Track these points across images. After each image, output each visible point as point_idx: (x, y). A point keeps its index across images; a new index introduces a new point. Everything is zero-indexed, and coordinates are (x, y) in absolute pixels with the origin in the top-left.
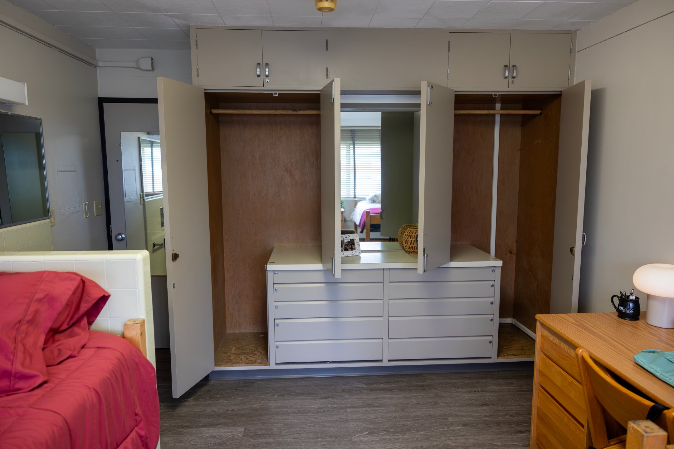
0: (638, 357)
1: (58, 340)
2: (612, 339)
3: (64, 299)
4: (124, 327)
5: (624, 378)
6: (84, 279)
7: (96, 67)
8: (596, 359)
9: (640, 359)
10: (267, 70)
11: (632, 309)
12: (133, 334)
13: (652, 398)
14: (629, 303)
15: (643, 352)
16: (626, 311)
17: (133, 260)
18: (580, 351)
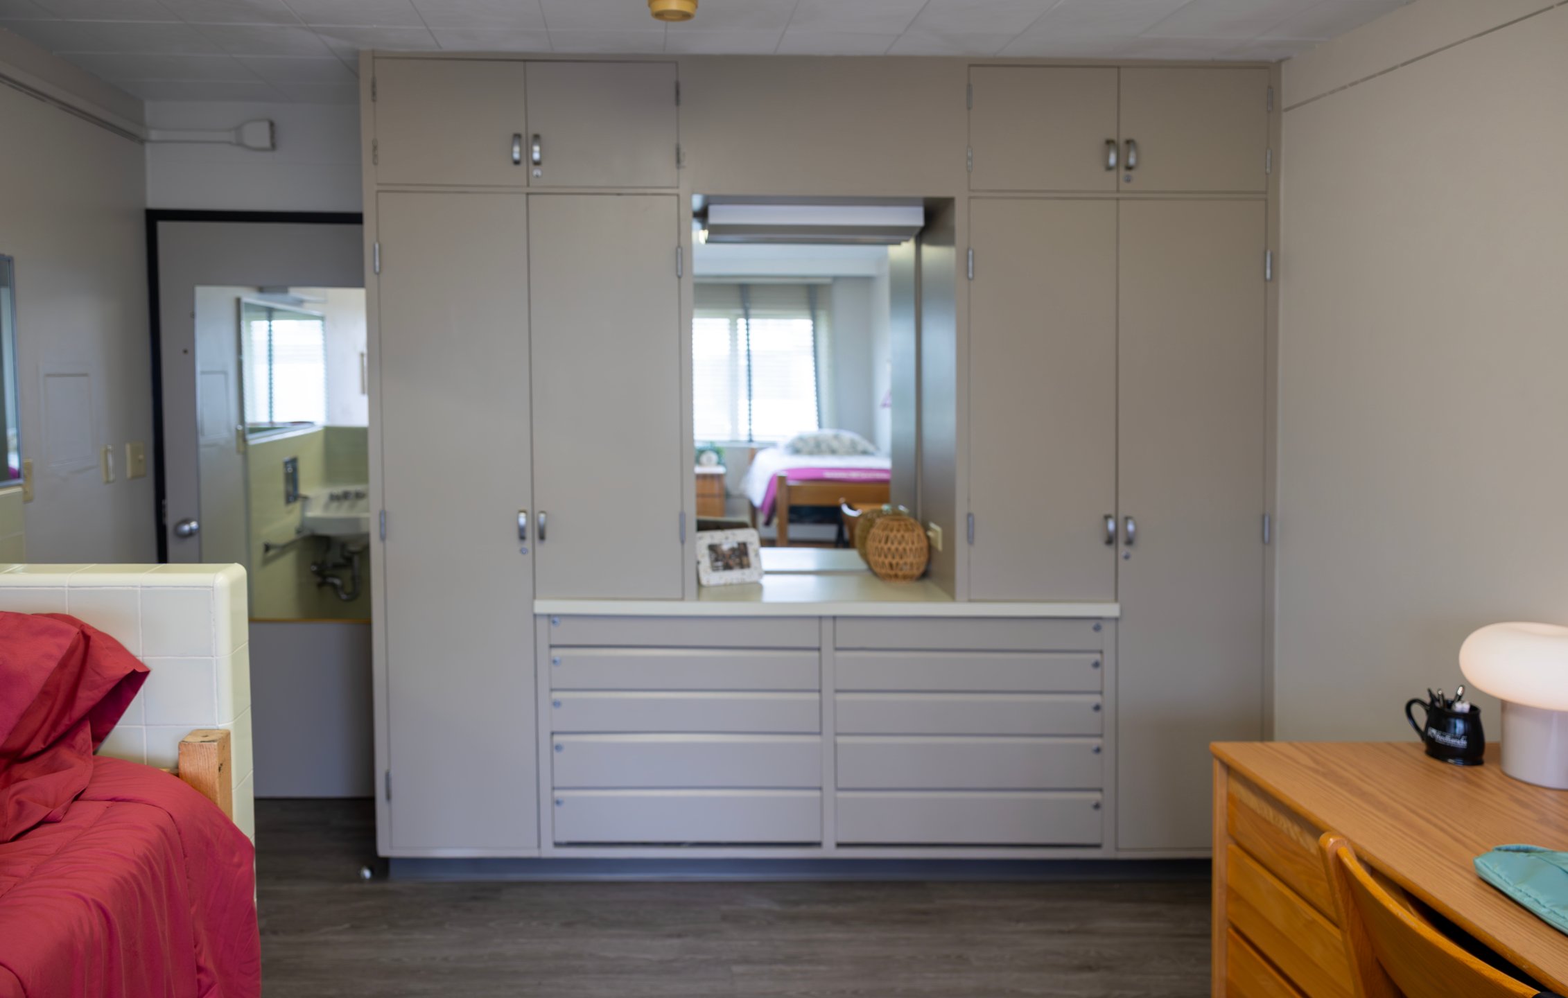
0: (1488, 864)
1: (20, 780)
2: (1414, 812)
3: (38, 679)
4: (179, 748)
5: (1451, 917)
6: (88, 632)
7: (142, 142)
8: (1376, 864)
9: (1491, 867)
10: (536, 148)
11: (1463, 735)
12: (201, 766)
13: (1533, 974)
14: (1452, 720)
15: (1499, 849)
16: (1448, 739)
17: (206, 587)
18: (1330, 841)
